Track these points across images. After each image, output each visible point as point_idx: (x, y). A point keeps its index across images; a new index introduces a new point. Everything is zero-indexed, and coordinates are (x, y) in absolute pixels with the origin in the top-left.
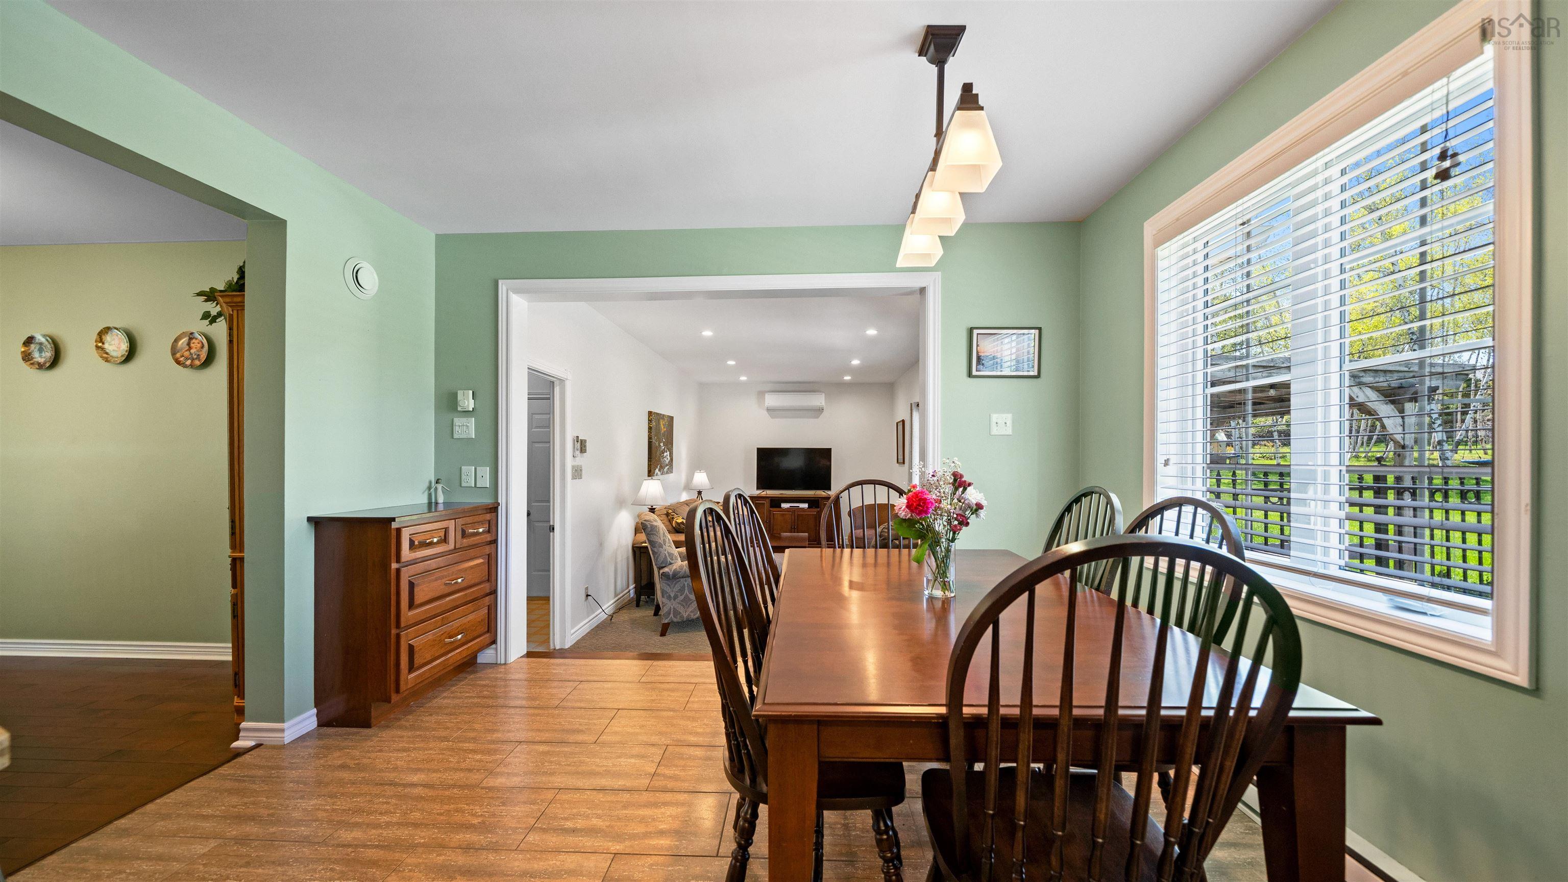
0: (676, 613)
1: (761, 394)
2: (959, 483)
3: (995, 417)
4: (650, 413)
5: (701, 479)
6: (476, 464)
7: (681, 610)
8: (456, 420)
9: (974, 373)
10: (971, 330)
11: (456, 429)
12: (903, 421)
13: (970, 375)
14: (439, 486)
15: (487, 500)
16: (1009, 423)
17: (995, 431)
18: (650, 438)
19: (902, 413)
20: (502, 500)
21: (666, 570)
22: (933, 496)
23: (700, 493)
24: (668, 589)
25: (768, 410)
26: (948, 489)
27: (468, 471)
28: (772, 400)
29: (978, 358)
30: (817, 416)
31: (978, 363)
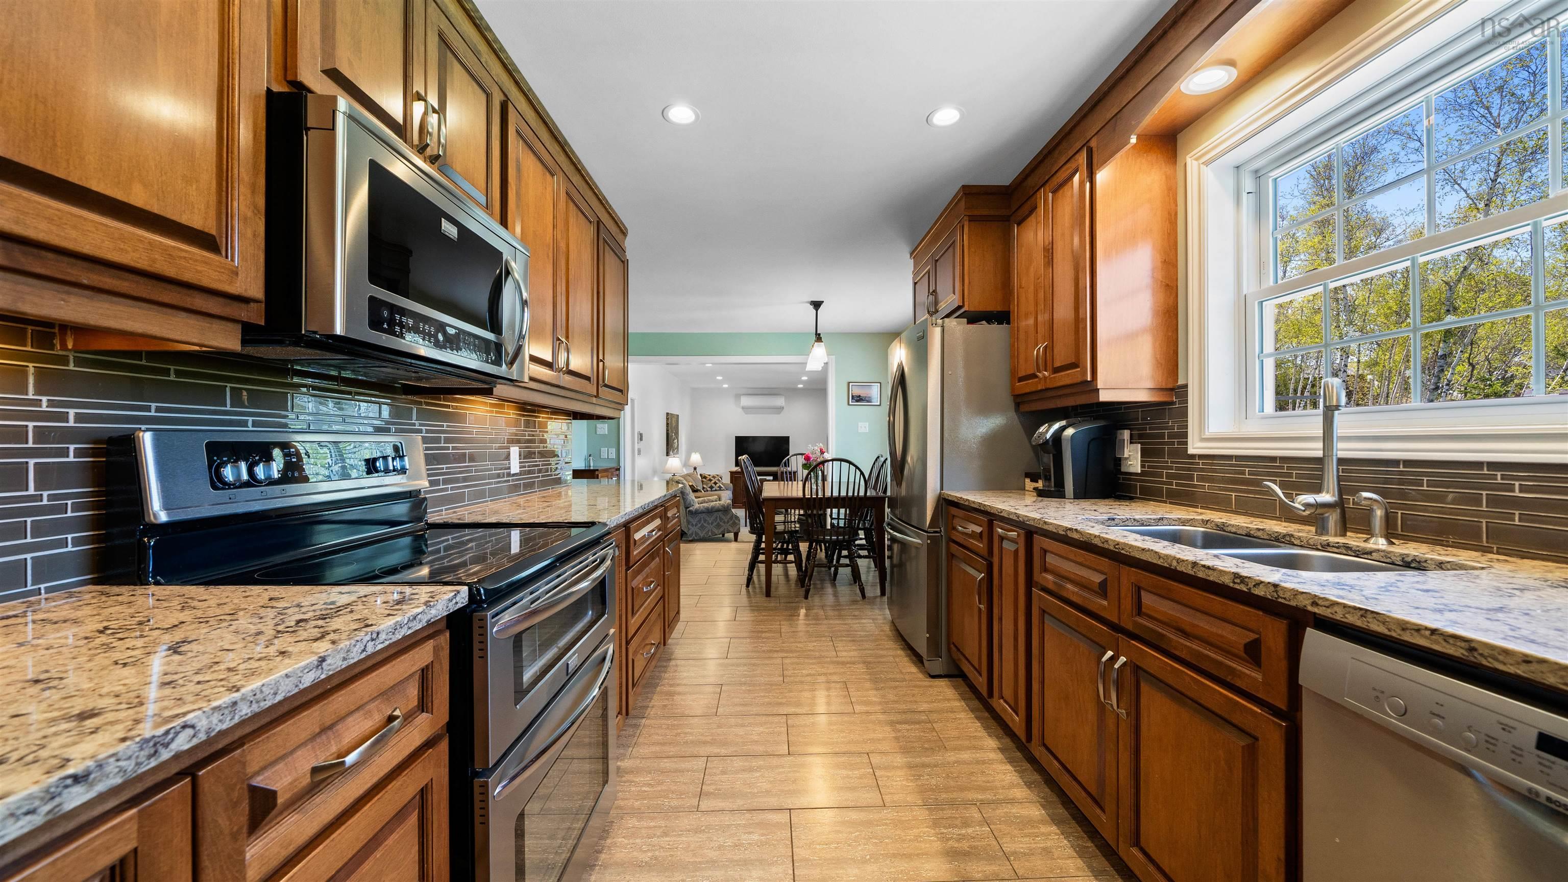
0: (697, 534)
1: (738, 397)
2: (822, 452)
3: (860, 424)
4: (668, 414)
5: (696, 458)
6: (609, 447)
7: (700, 532)
8: (598, 426)
9: (851, 403)
10: (849, 383)
11: (598, 430)
13: (849, 404)
14: (591, 458)
15: (614, 465)
16: (867, 426)
17: (860, 431)
18: (667, 430)
20: (622, 464)
21: (691, 508)
22: (812, 456)
23: (695, 469)
24: (691, 520)
25: (743, 408)
26: (819, 454)
27: (604, 451)
28: (746, 401)
29: (853, 396)
30: (779, 413)
31: (852, 399)
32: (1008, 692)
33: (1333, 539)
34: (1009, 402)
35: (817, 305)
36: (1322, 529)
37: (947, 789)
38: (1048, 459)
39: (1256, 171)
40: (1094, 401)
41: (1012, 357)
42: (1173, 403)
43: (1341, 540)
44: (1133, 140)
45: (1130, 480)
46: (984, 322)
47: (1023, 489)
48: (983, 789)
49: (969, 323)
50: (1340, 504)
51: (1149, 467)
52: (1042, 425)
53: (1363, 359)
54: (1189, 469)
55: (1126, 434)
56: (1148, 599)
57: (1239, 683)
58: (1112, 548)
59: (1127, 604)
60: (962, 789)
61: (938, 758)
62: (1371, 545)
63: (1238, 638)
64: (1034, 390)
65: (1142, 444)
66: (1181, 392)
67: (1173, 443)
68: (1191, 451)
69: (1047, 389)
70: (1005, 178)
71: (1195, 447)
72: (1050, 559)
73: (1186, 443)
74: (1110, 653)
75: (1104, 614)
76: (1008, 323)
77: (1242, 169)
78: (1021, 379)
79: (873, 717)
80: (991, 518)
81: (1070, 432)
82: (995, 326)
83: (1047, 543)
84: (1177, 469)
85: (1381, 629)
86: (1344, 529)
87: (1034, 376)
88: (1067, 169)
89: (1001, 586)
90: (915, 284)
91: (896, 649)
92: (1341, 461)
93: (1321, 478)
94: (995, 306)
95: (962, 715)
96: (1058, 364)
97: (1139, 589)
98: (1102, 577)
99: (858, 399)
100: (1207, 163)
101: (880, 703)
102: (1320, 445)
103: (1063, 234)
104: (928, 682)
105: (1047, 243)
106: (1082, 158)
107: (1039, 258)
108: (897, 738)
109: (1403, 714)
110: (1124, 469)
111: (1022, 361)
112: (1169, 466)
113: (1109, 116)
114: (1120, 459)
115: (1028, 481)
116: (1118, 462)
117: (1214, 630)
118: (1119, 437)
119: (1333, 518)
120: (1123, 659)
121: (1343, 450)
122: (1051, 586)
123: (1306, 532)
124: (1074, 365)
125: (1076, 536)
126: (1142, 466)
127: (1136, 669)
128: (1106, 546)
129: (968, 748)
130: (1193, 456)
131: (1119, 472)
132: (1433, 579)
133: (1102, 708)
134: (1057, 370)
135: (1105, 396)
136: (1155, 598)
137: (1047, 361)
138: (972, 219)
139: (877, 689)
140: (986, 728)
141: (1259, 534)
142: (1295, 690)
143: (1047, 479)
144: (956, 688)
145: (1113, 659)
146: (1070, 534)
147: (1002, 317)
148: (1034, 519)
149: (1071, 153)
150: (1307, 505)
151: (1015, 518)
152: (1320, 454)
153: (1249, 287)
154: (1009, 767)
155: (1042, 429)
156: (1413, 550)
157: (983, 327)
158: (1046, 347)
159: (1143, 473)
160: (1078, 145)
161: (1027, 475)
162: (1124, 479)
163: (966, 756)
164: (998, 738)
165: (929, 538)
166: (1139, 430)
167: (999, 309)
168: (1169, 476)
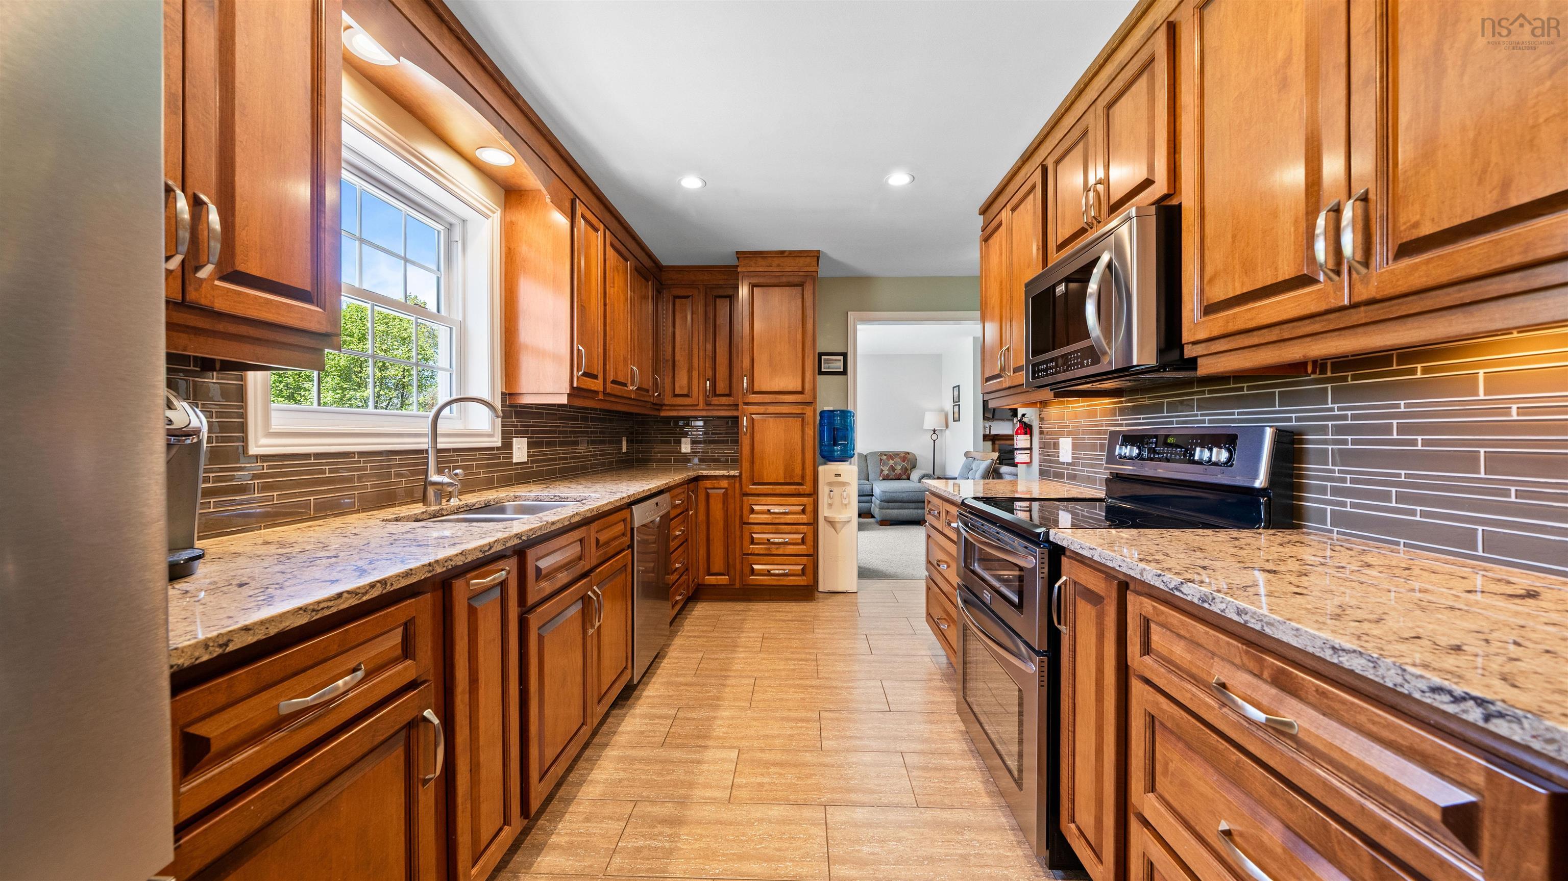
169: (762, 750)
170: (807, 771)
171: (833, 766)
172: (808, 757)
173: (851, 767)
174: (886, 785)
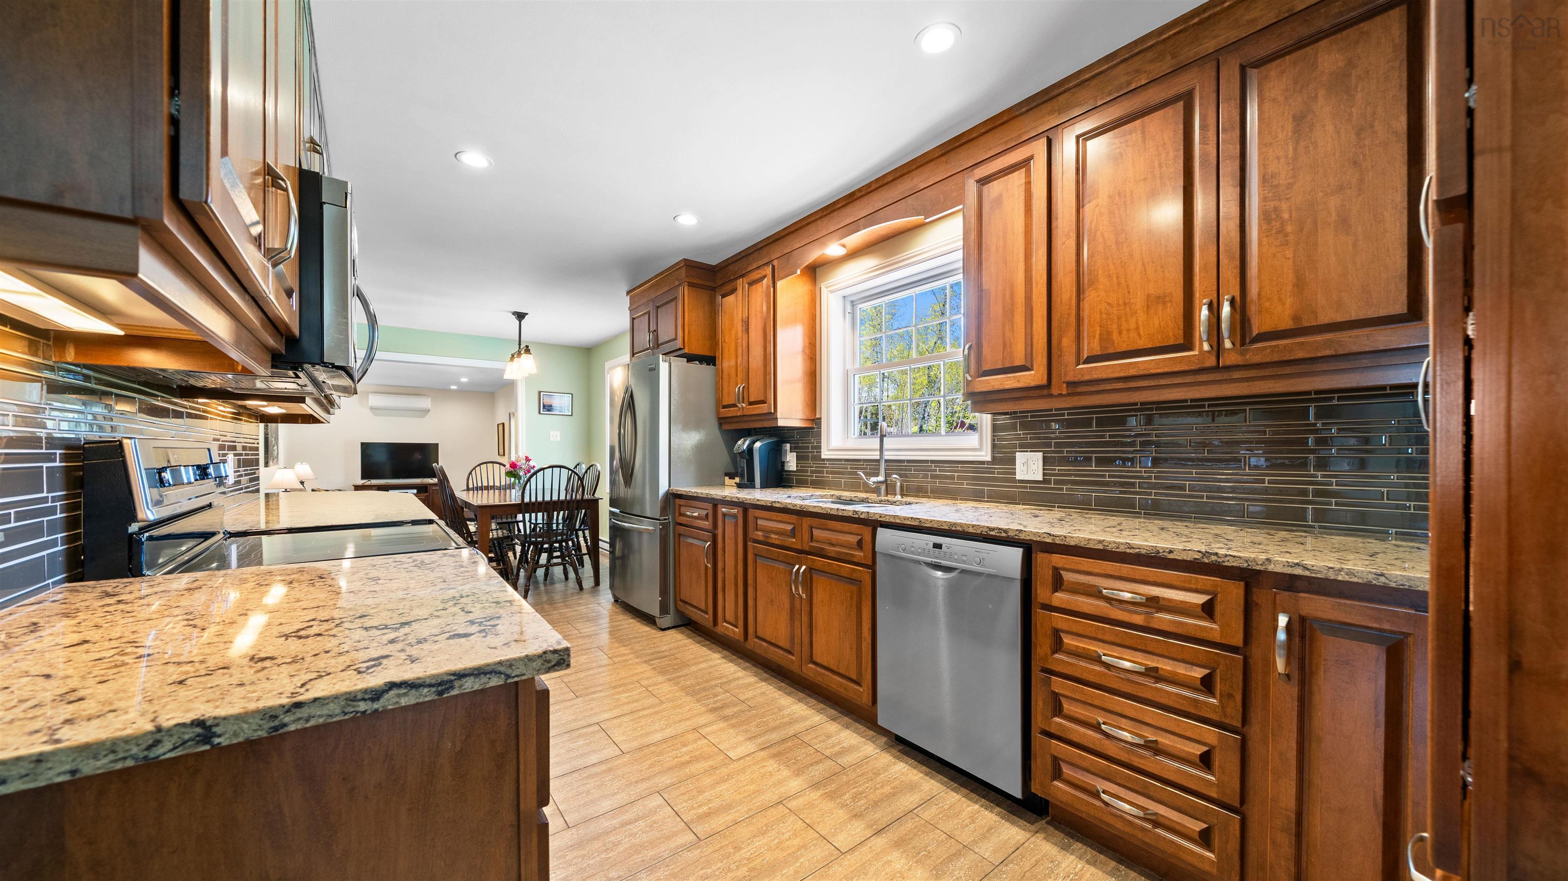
1: (364, 395)
2: (528, 459)
3: (552, 433)
5: (304, 470)
9: (543, 412)
10: (540, 392)
12: (503, 424)
13: (540, 413)
16: (559, 435)
17: (552, 439)
19: (502, 418)
22: (519, 464)
23: (302, 482)
25: (372, 409)
26: (524, 462)
28: (377, 402)
29: (544, 406)
30: (423, 417)
31: (544, 408)
32: (730, 616)
33: (883, 498)
34: (714, 422)
35: (520, 316)
36: (879, 494)
37: (698, 684)
38: (744, 463)
39: (852, 302)
40: (774, 425)
41: (717, 390)
42: (813, 428)
43: (886, 498)
44: (799, 272)
45: (790, 475)
46: (697, 362)
47: (723, 484)
48: (721, 678)
49: (688, 361)
50: (885, 481)
51: (801, 467)
52: (739, 440)
53: (891, 394)
54: (822, 467)
55: (788, 446)
56: (816, 532)
57: (855, 560)
58: (798, 508)
59: (806, 537)
60: (707, 681)
61: (686, 671)
62: (895, 499)
63: (853, 539)
64: (735, 415)
65: (797, 452)
66: (817, 421)
67: (814, 452)
68: (823, 457)
69: (744, 415)
70: (713, 261)
71: (825, 454)
72: (760, 522)
73: (820, 452)
74: (797, 566)
75: (794, 546)
76: (714, 365)
77: (847, 298)
78: (724, 407)
79: (630, 662)
80: (715, 503)
81: (758, 445)
82: (704, 366)
83: (758, 513)
84: (816, 467)
85: (898, 521)
86: (887, 494)
87: (735, 405)
88: (758, 274)
89: (724, 548)
90: (633, 319)
91: (627, 619)
92: (887, 461)
93: (879, 469)
94: (705, 352)
95: (693, 646)
96: (752, 400)
97: (811, 528)
98: (792, 526)
99: (548, 408)
100: (831, 292)
101: (632, 653)
102: (878, 453)
103: (756, 315)
104: (661, 634)
105: (744, 317)
106: (769, 270)
107: (739, 327)
108: (654, 668)
109: (904, 550)
110: (786, 469)
111: (725, 394)
112: (812, 465)
113: (785, 252)
114: (784, 462)
115: (727, 478)
116: (783, 463)
117: (845, 539)
118: (784, 448)
119: (883, 487)
120: (804, 567)
121: (888, 455)
122: (761, 538)
123: (873, 496)
124: (763, 402)
125: (778, 505)
126: (797, 466)
127: (810, 570)
128: (795, 508)
129: (704, 662)
130: (824, 460)
131: (783, 470)
132: (913, 506)
133: (792, 596)
134: (751, 403)
135: (781, 423)
136: (819, 531)
137: (744, 396)
138: (691, 285)
139: (625, 646)
140: (710, 649)
141: (855, 499)
142: (874, 553)
143: (742, 476)
144: (682, 633)
145: (799, 569)
146: (774, 505)
147: (709, 360)
148: (750, 499)
149: (761, 263)
150: (874, 482)
151: (736, 500)
152: (878, 457)
153: (849, 366)
154: (731, 664)
155: (739, 442)
156: (909, 499)
157: (696, 366)
158: (744, 387)
159: (797, 471)
160: (766, 260)
161: (726, 475)
162: (786, 475)
163: (703, 666)
164: (719, 652)
165: (661, 524)
166: (794, 443)
167: (708, 354)
168: (812, 472)
169: (714, 768)
170: (656, 769)
171: (637, 782)
172: (666, 780)
173: (618, 789)
174: (578, 787)
